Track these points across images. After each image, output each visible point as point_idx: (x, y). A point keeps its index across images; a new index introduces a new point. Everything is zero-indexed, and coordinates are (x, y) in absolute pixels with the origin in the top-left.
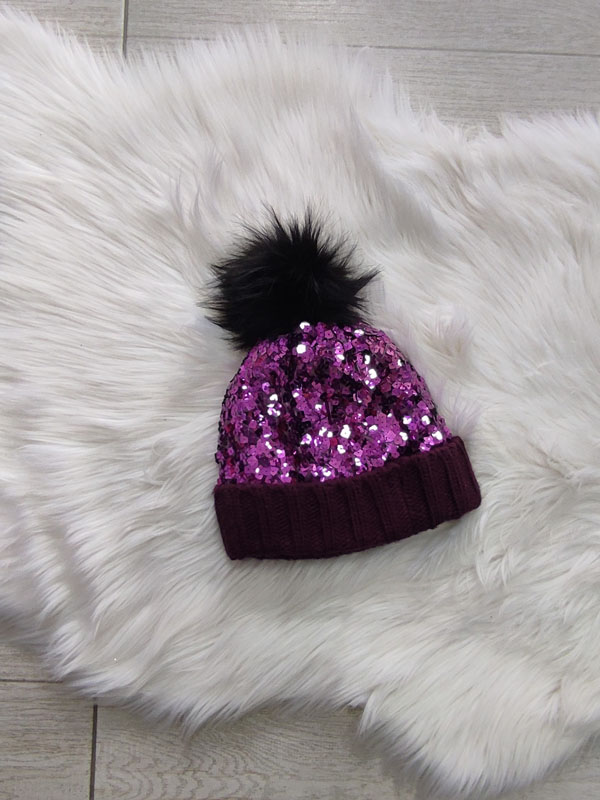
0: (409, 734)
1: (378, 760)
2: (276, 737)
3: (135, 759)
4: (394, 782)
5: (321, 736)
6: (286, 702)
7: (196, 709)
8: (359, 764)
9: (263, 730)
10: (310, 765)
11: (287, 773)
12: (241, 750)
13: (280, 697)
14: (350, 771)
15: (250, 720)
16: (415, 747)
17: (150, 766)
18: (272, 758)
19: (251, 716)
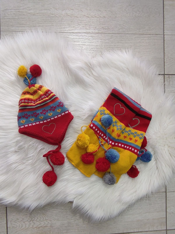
0: (85, 208)
1: (78, 215)
2: (52, 211)
3: (18, 219)
4: (82, 219)
5: (64, 210)
6: (54, 202)
7: (31, 206)
8: (74, 216)
9: (49, 209)
10: (61, 217)
11: (56, 219)
12: (44, 215)
13: (52, 201)
14: (72, 218)
15: (46, 207)
16: (87, 211)
17: (21, 220)
18: (52, 216)
19: (46, 206)
